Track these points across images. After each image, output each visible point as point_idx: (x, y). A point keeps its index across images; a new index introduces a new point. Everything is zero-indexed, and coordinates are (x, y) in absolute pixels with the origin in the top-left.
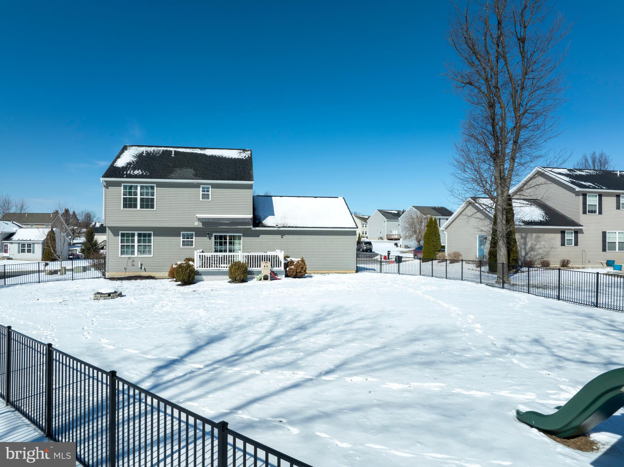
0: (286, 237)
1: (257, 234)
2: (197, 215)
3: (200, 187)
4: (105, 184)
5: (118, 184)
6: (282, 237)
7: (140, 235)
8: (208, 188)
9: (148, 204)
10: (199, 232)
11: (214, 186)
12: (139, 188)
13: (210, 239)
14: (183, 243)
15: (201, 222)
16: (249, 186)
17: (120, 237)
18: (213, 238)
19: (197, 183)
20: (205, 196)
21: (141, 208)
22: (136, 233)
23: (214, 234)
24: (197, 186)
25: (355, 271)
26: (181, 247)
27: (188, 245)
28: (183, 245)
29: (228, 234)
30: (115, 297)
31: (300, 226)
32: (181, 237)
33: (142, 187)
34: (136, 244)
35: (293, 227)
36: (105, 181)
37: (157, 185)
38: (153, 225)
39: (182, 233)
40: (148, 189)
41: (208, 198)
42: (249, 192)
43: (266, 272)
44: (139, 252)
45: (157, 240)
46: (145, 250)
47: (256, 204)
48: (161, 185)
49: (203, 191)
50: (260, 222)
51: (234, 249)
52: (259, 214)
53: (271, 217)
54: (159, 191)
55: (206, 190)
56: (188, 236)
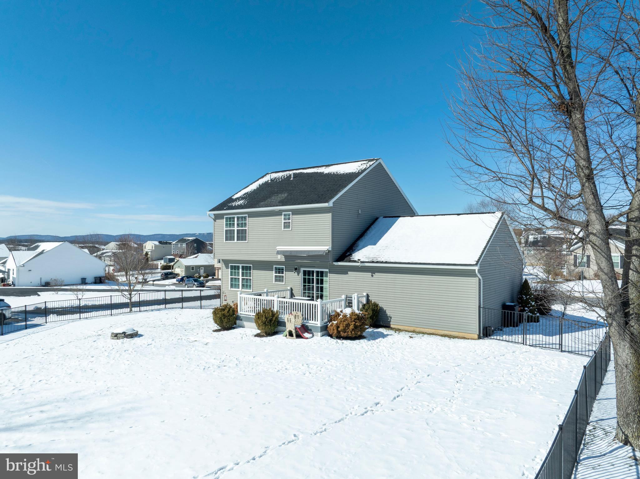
0: (377, 275)
1: (344, 271)
2: (278, 248)
3: (282, 215)
4: (213, 217)
5: (221, 217)
6: (372, 276)
7: (243, 268)
8: (289, 215)
9: (242, 236)
10: (290, 267)
11: (295, 212)
12: (236, 219)
13: (298, 274)
14: (275, 278)
15: (283, 255)
16: (328, 209)
17: (230, 269)
18: (301, 274)
19: (280, 210)
20: (287, 225)
21: (237, 240)
22: (241, 265)
23: (302, 269)
24: (279, 213)
25: (476, 337)
26: (274, 283)
27: (280, 281)
28: (276, 280)
29: (315, 270)
30: (121, 338)
31: (392, 261)
32: (274, 272)
33: (238, 218)
34: (241, 277)
35: (382, 262)
36: (214, 214)
37: (250, 215)
38: (251, 258)
39: (274, 266)
40: (242, 220)
41: (289, 227)
42: (329, 216)
43: (290, 327)
44: (243, 285)
45: (256, 274)
46: (247, 284)
47: (370, 229)
48: (252, 215)
49: (285, 219)
50: (351, 255)
51: (322, 288)
52: (360, 243)
53: (370, 247)
54: (250, 221)
55: (287, 217)
56: (280, 271)
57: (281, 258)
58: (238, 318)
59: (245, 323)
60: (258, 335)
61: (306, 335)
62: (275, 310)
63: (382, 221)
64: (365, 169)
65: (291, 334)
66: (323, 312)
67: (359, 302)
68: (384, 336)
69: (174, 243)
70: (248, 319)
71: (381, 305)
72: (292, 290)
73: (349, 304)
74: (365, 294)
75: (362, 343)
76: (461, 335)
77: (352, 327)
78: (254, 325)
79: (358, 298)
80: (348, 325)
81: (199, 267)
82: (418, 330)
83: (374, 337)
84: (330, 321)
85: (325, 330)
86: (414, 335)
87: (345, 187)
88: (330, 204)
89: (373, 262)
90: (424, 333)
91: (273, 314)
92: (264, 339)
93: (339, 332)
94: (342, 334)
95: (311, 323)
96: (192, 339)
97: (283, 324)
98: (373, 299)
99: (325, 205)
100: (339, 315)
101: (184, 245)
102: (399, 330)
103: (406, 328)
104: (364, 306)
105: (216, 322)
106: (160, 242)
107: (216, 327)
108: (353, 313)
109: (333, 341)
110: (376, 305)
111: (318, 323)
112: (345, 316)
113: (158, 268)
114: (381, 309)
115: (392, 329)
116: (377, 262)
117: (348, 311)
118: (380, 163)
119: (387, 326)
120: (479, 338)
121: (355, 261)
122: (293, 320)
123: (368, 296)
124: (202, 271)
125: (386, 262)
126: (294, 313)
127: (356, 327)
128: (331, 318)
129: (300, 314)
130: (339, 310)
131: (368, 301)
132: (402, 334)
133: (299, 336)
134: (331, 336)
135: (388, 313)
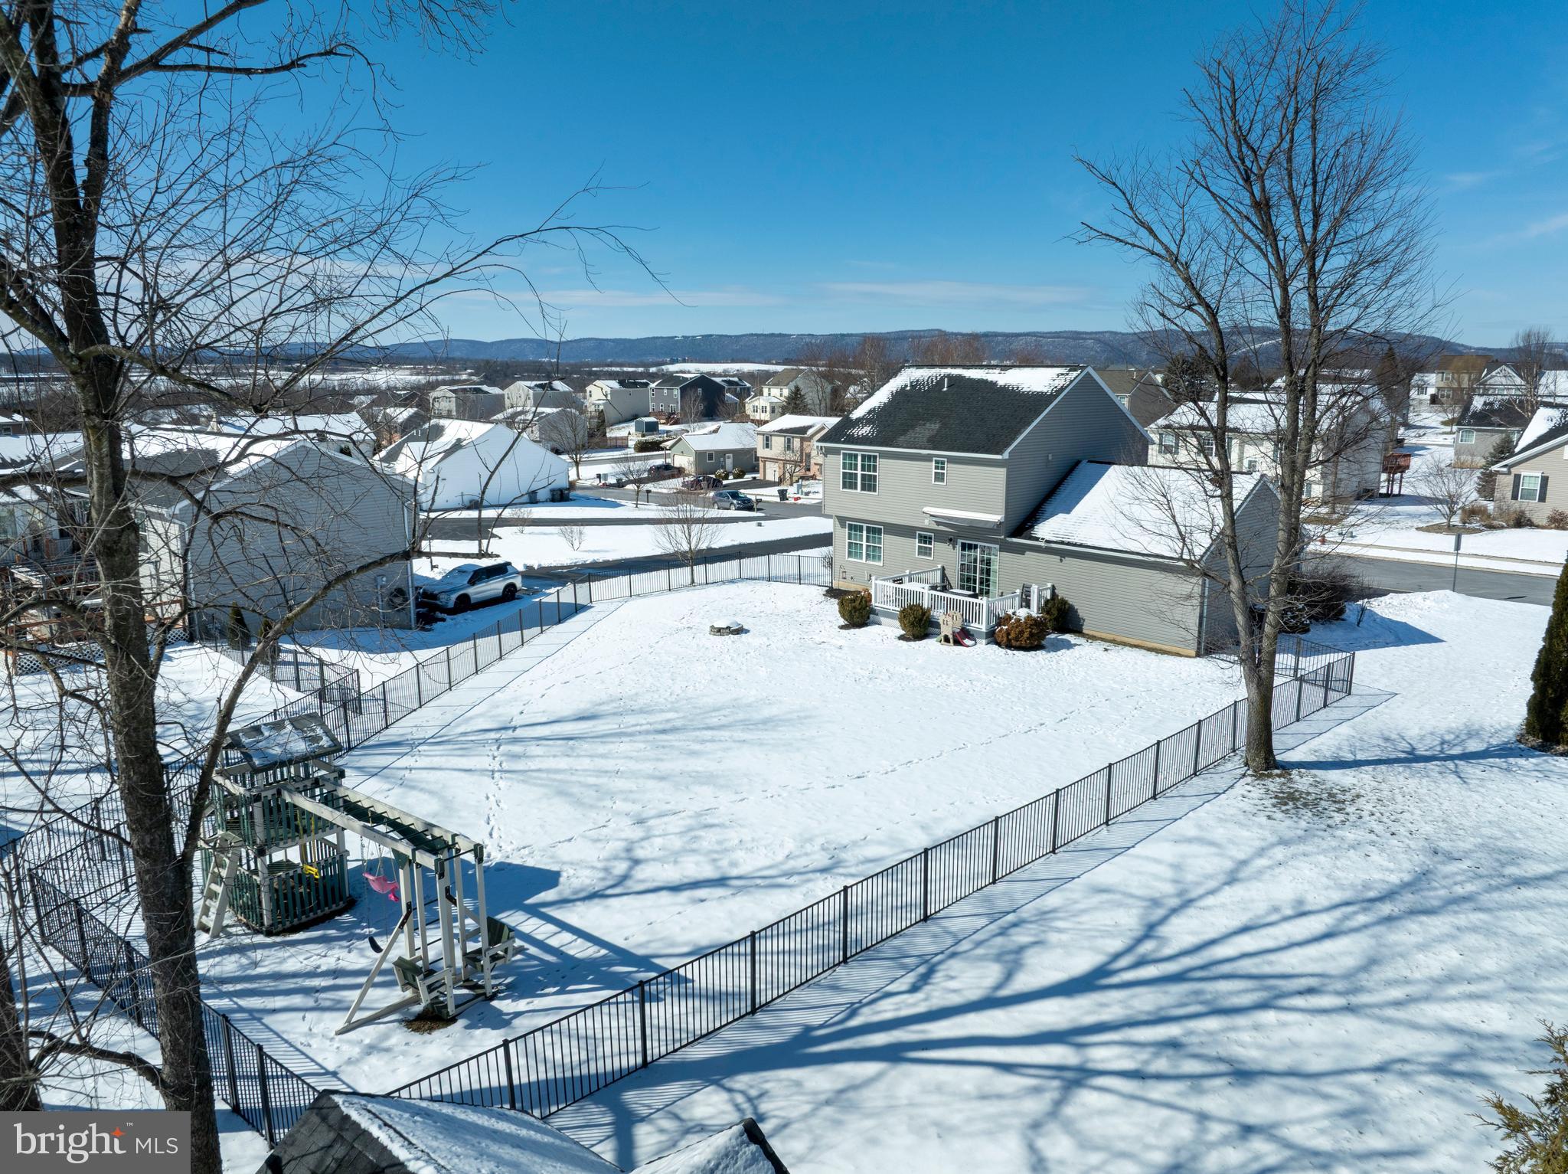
0: (1068, 560)
1: (1021, 550)
2: (925, 508)
3: (932, 462)
5: (836, 452)
6: (1061, 561)
7: (869, 530)
8: (943, 463)
9: (869, 484)
10: (941, 537)
11: (952, 460)
12: (859, 459)
13: (954, 548)
14: (918, 549)
15: (933, 521)
16: (1000, 462)
17: (849, 531)
18: (958, 547)
19: (929, 455)
20: (939, 477)
21: (862, 490)
22: (865, 526)
23: (960, 541)
24: (928, 458)
25: (1193, 653)
26: (918, 558)
27: (925, 554)
28: (920, 553)
29: (979, 543)
31: (1089, 544)
32: (917, 540)
33: (863, 457)
34: (864, 543)
35: (1075, 545)
37: (881, 456)
38: (882, 518)
39: (918, 533)
40: (870, 461)
41: (942, 480)
42: (1001, 473)
43: (946, 630)
44: (868, 556)
45: (888, 541)
46: (873, 553)
47: (1065, 483)
48: (884, 455)
49: (937, 468)
50: (1032, 527)
51: (988, 571)
52: (1049, 508)
53: (1061, 516)
54: (881, 463)
55: (940, 465)
56: (925, 539)
57: (927, 523)
58: (873, 611)
59: (883, 619)
60: (902, 638)
61: (967, 641)
62: (925, 606)
63: (1085, 468)
64: (1062, 389)
65: (947, 639)
66: (990, 612)
67: (1039, 596)
68: (1069, 646)
69: (653, 385)
70: (888, 615)
71: (1071, 601)
72: (943, 569)
73: (1026, 603)
74: (1049, 585)
75: (1040, 655)
76: (1174, 649)
77: (1026, 635)
78: (897, 623)
79: (1039, 591)
80: (1022, 632)
81: (723, 453)
82: (1119, 639)
83: (1057, 646)
84: (999, 624)
85: (992, 637)
86: (1111, 647)
87: (1029, 424)
88: (1006, 455)
89: (1062, 543)
90: (1125, 644)
91: (924, 614)
92: (912, 644)
93: (1009, 640)
94: (1014, 643)
95: (974, 626)
96: (818, 639)
97: (937, 625)
98: (1061, 593)
99: (999, 457)
100: (1010, 618)
101: (677, 392)
102: (1093, 638)
103: (1104, 636)
104: (1047, 602)
105: (843, 616)
106: (621, 383)
107: (842, 622)
108: (1029, 617)
109: (1001, 651)
110: (1064, 602)
111: (982, 627)
112: (1018, 620)
113: (627, 447)
114: (1071, 608)
115: (1084, 635)
116: (1069, 544)
117: (1022, 613)
118: (1088, 374)
119: (1078, 631)
120: (1198, 655)
121: (1037, 539)
122: (950, 623)
123: (1053, 588)
124: (729, 463)
125: (1081, 545)
126: (951, 612)
127: (1032, 635)
128: (1002, 621)
129: (959, 615)
130: (1010, 612)
131: (1054, 594)
132: (1096, 644)
133: (957, 643)
134: (999, 644)
135: (1081, 614)
